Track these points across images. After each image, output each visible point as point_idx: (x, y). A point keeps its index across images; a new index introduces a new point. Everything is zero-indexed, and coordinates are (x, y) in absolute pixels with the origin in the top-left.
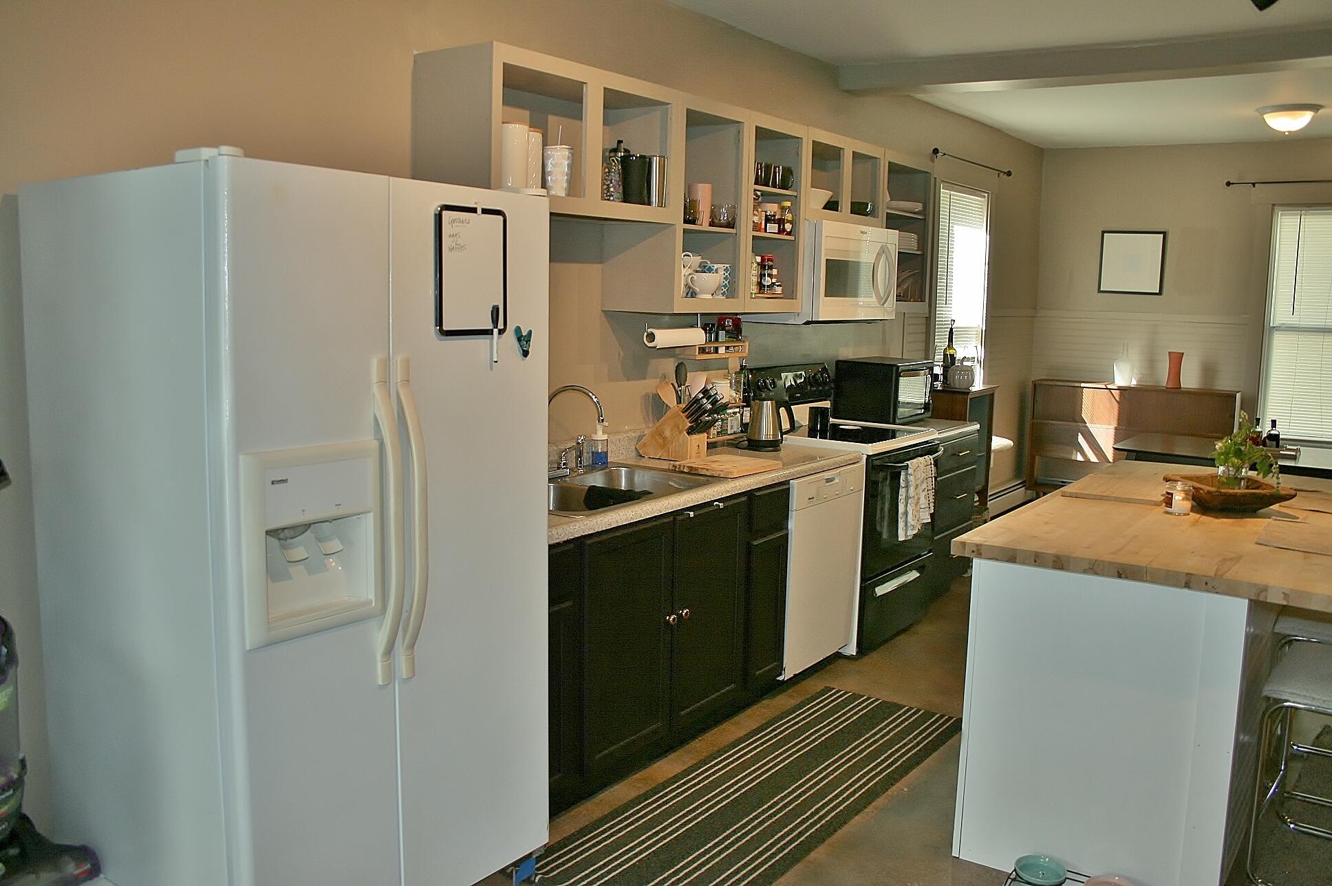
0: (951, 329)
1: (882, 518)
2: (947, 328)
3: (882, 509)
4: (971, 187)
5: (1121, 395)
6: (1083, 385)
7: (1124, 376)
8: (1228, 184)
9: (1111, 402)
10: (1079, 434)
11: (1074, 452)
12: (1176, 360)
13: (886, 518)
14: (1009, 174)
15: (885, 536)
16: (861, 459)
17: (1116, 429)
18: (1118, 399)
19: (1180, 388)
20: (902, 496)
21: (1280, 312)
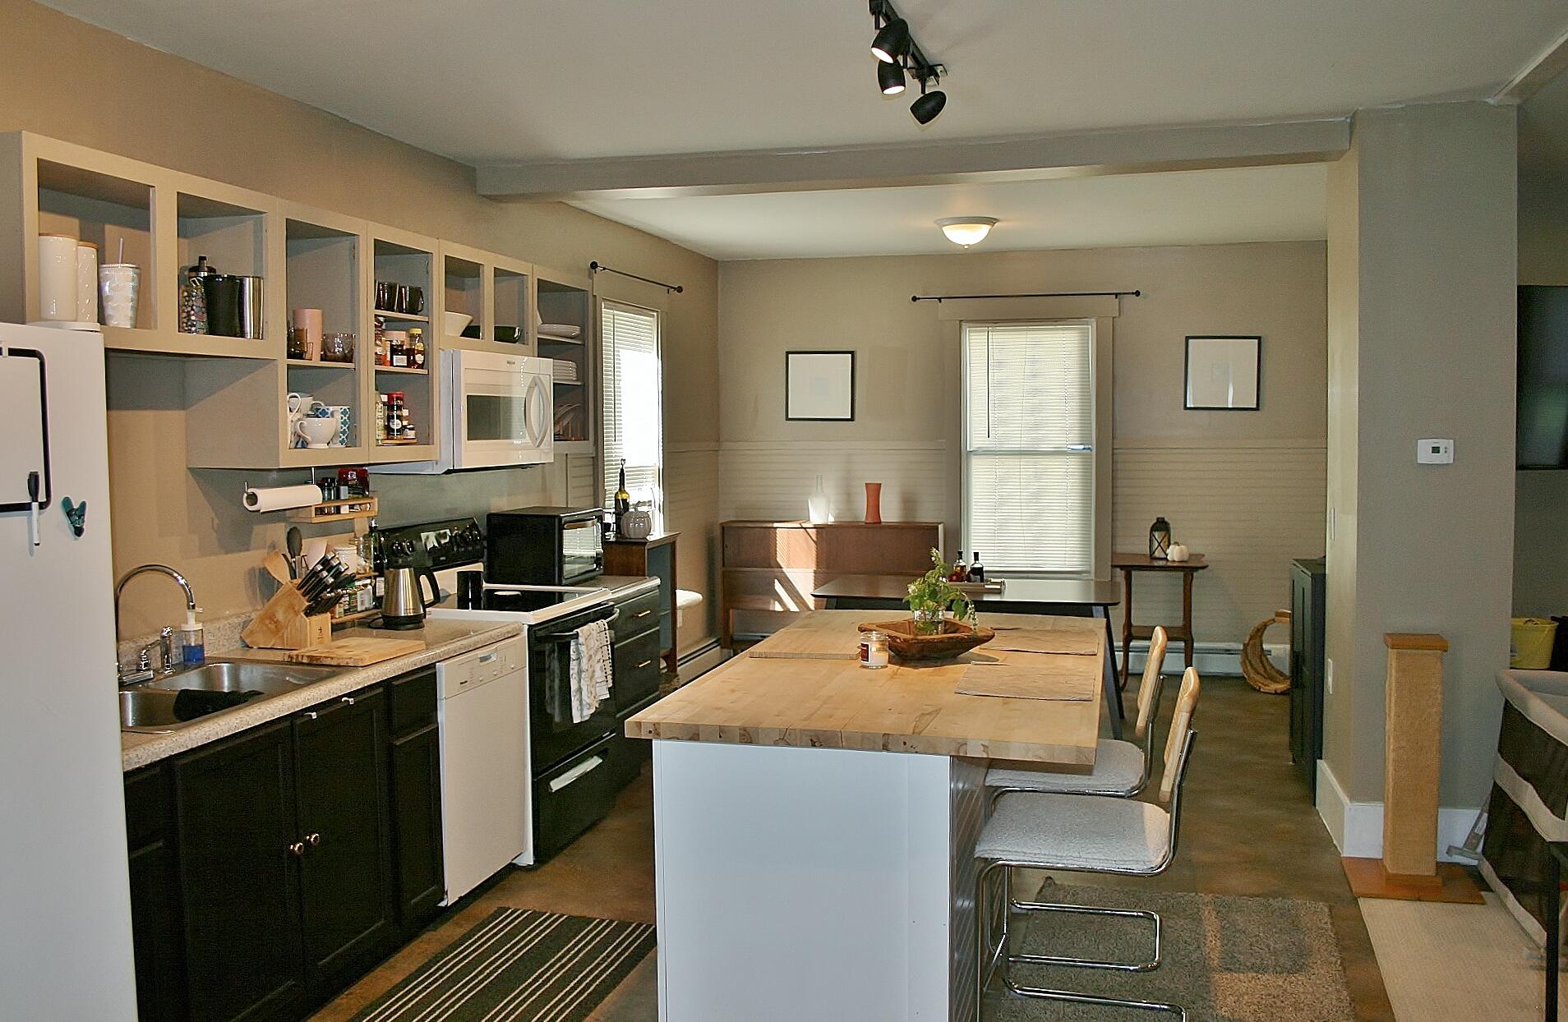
0: (622, 470)
1: (552, 698)
2: (618, 468)
3: (552, 688)
4: (638, 306)
5: (818, 534)
6: (776, 525)
7: (821, 512)
8: (914, 299)
9: (807, 542)
10: (776, 581)
11: (772, 601)
12: (874, 491)
13: (557, 697)
14: (680, 290)
15: (557, 719)
16: (521, 630)
17: (815, 572)
18: (815, 539)
19: (880, 522)
20: (573, 671)
21: (976, 436)
